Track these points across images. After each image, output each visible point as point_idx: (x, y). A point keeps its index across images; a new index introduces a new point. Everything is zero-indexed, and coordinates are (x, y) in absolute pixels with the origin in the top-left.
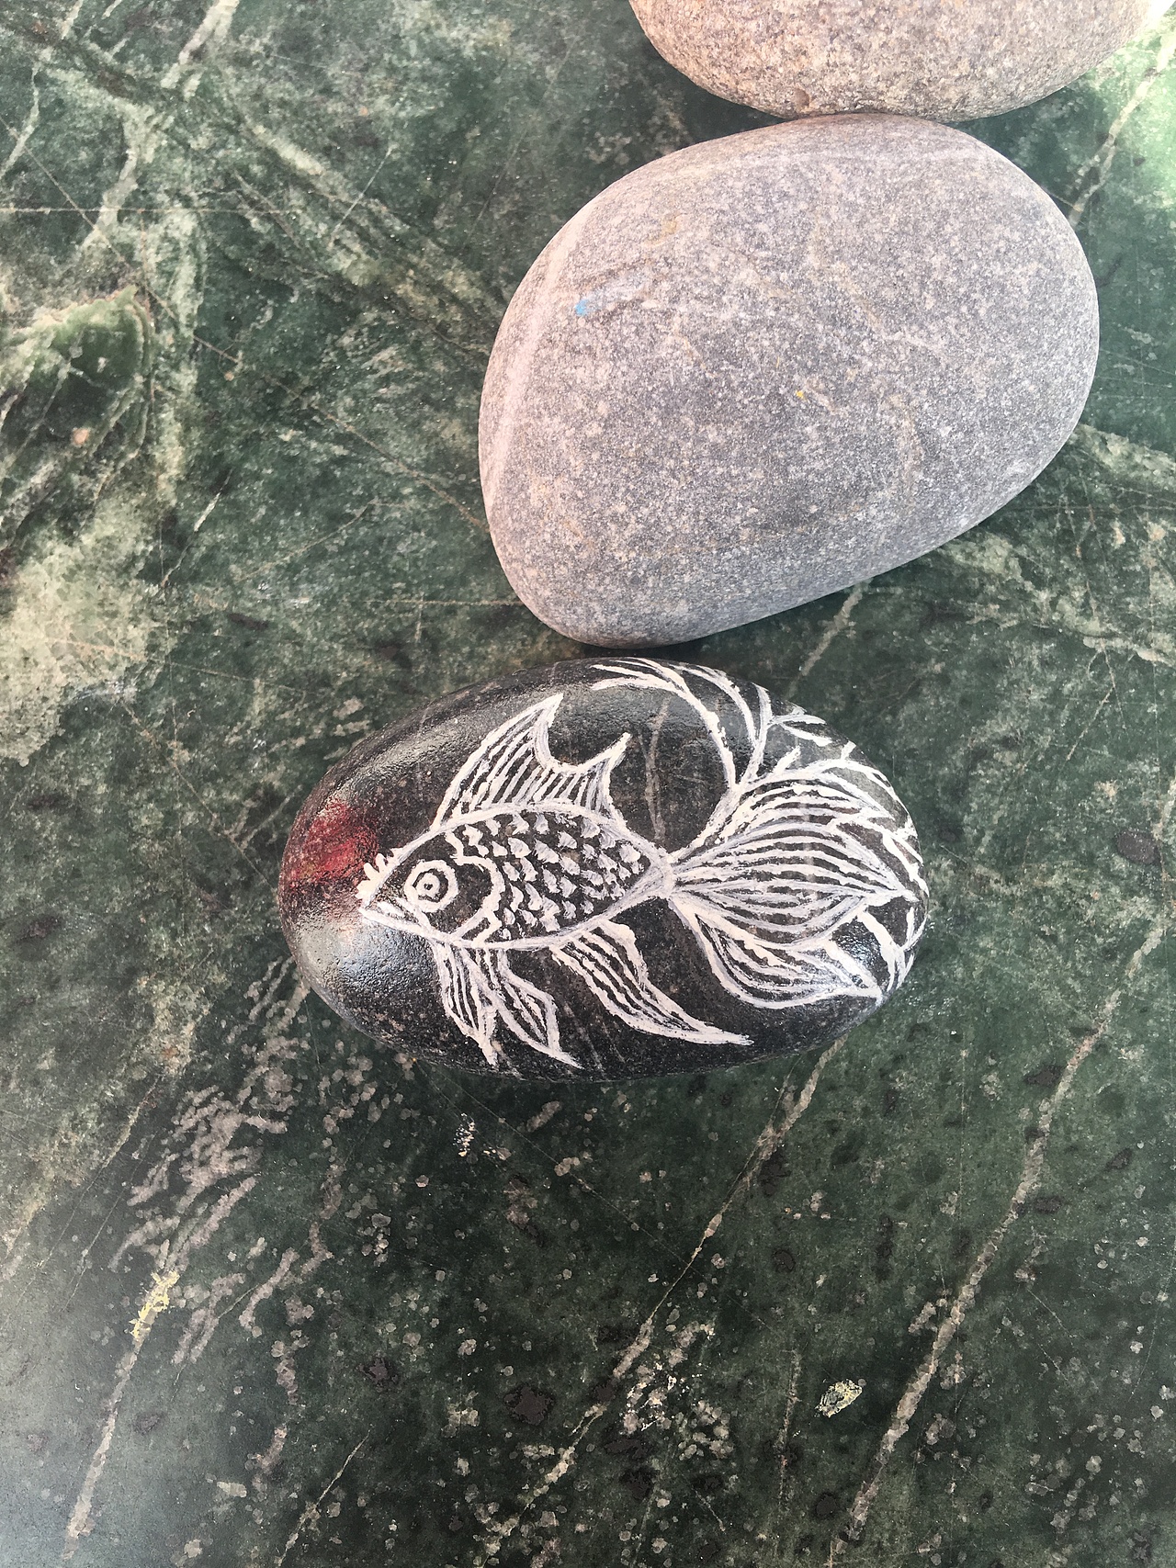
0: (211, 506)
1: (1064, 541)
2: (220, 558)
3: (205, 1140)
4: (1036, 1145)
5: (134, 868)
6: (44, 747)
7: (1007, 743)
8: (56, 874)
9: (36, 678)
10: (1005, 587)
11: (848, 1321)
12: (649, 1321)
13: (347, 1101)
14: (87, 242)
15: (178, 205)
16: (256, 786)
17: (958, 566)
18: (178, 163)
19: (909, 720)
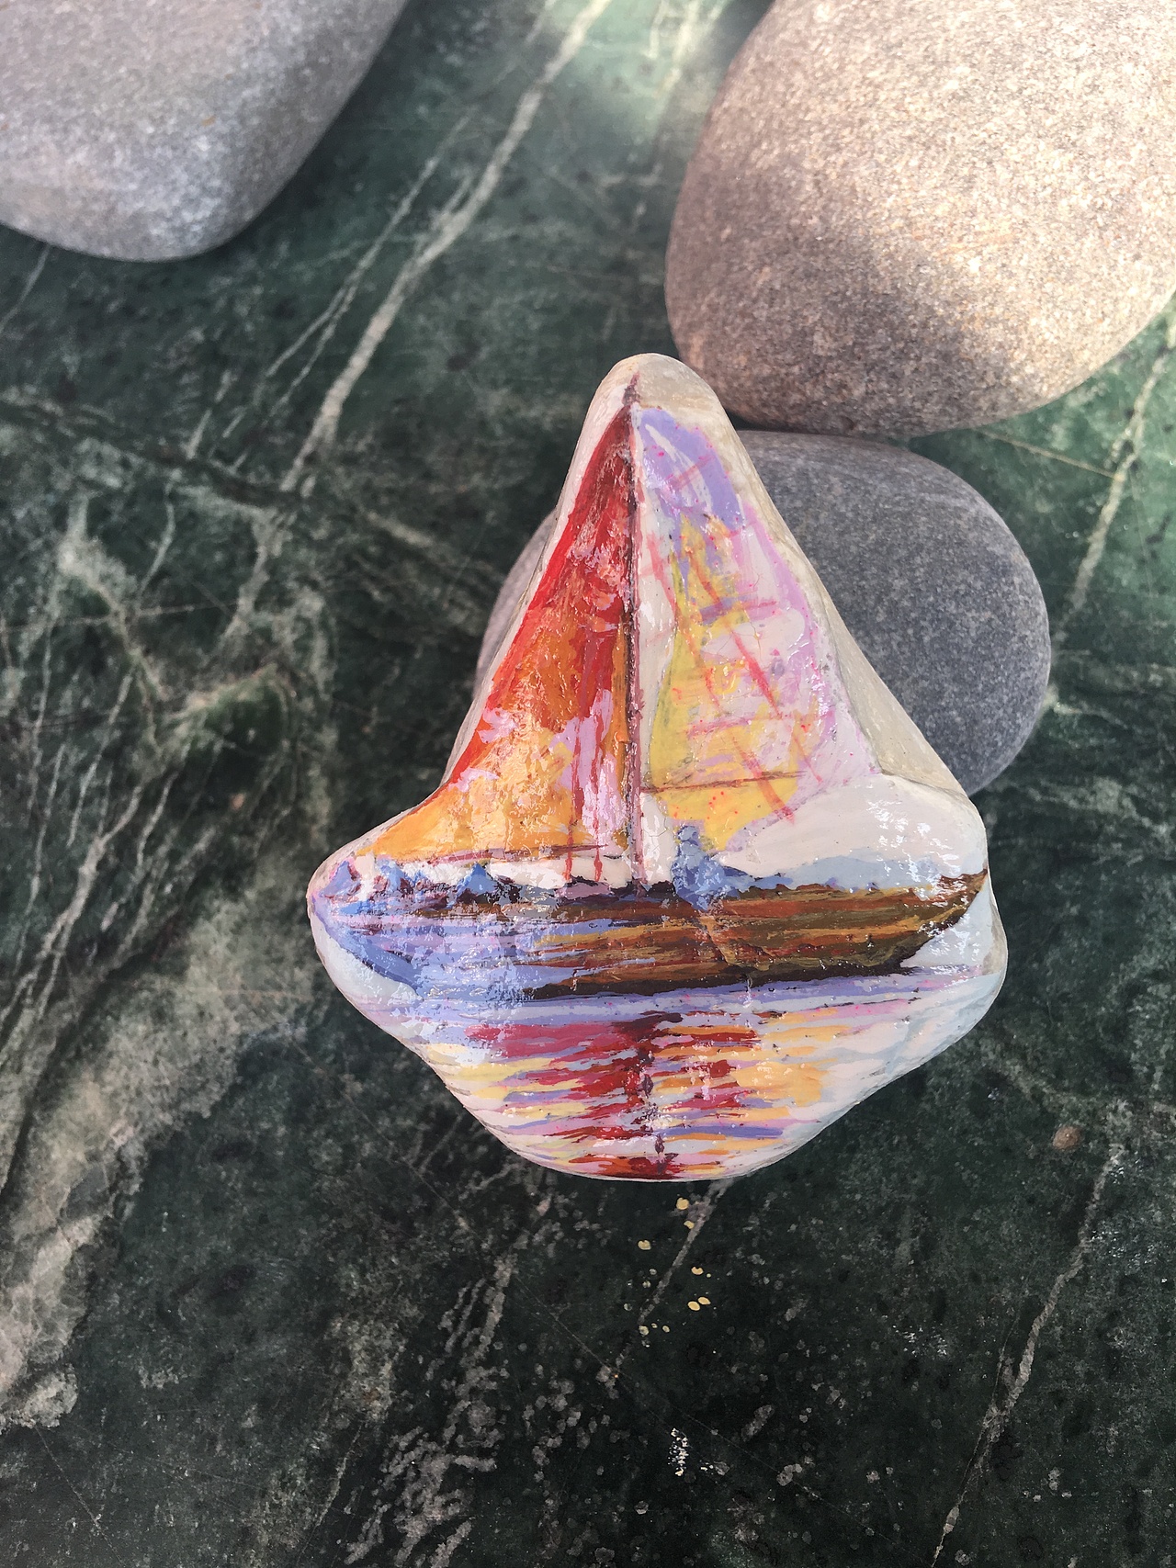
3: (415, 1487)
5: (319, 1207)
6: (224, 1097)
8: (244, 1223)
10: (1123, 825)
13: (554, 1429)
14: (230, 630)
15: (307, 589)
16: (428, 1108)
17: (1073, 811)
18: (303, 553)
19: (1055, 964)
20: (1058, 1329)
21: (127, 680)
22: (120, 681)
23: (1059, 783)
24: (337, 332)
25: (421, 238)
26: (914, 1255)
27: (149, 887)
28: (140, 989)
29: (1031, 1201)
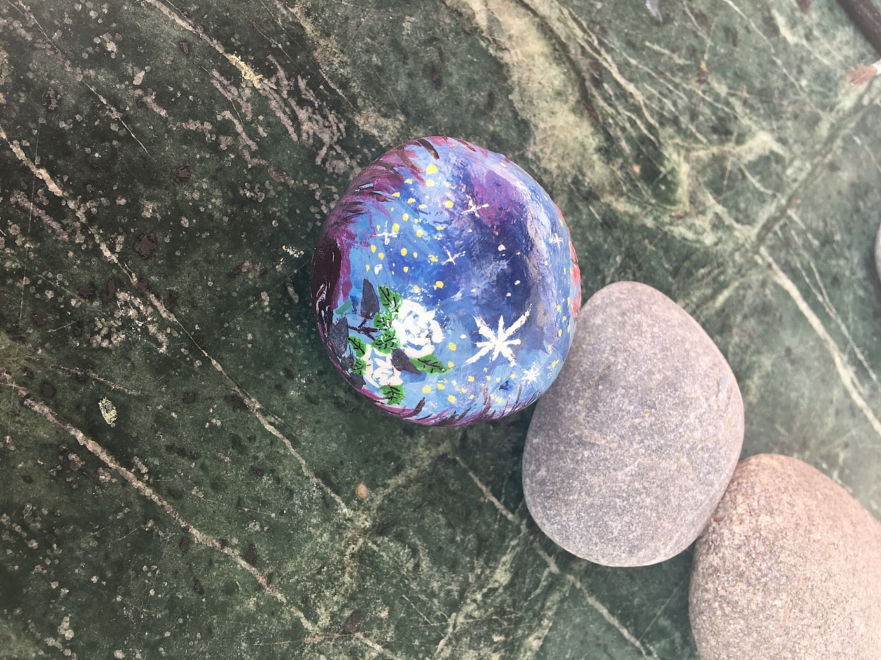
0: (597, 216)
1: (501, 612)
2: (576, 214)
4: (217, 544)
6: (514, 108)
7: (417, 566)
8: (459, 94)
9: (544, 115)
10: (487, 579)
11: (149, 425)
12: (175, 320)
14: (710, 197)
15: (716, 240)
17: (501, 557)
18: (731, 245)
19: (438, 520)
20: (282, 452)
21: (705, 141)
22: (706, 137)
23: (515, 556)
24: (818, 301)
25: (846, 358)
26: (338, 397)
27: (614, 112)
28: (573, 90)
29: (342, 463)
